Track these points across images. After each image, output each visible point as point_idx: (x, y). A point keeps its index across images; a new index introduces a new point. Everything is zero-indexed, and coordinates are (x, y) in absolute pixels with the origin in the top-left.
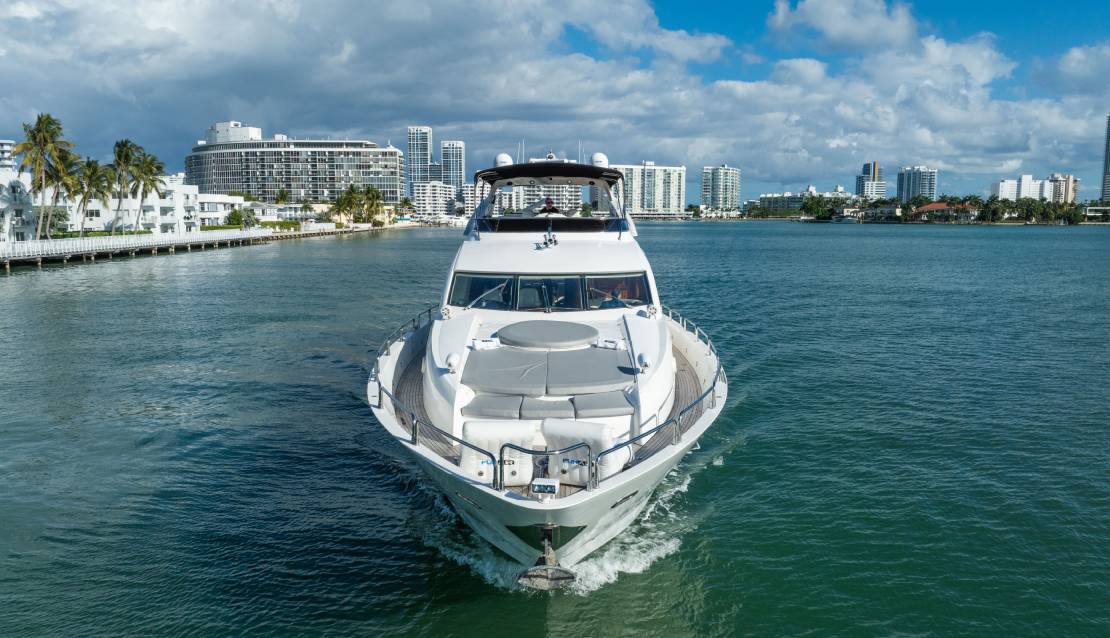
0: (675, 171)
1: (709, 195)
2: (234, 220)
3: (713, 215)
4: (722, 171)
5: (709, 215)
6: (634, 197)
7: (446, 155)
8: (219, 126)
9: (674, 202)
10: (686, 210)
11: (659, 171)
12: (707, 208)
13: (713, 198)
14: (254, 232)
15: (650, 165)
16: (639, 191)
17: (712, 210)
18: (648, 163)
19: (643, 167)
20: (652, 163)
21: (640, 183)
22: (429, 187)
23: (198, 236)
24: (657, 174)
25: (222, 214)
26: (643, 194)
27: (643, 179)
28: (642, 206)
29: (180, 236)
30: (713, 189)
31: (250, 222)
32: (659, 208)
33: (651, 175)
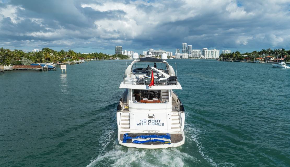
4: (225, 51)
7: (188, 48)
9: (217, 56)
32: (214, 57)
33: (213, 52)
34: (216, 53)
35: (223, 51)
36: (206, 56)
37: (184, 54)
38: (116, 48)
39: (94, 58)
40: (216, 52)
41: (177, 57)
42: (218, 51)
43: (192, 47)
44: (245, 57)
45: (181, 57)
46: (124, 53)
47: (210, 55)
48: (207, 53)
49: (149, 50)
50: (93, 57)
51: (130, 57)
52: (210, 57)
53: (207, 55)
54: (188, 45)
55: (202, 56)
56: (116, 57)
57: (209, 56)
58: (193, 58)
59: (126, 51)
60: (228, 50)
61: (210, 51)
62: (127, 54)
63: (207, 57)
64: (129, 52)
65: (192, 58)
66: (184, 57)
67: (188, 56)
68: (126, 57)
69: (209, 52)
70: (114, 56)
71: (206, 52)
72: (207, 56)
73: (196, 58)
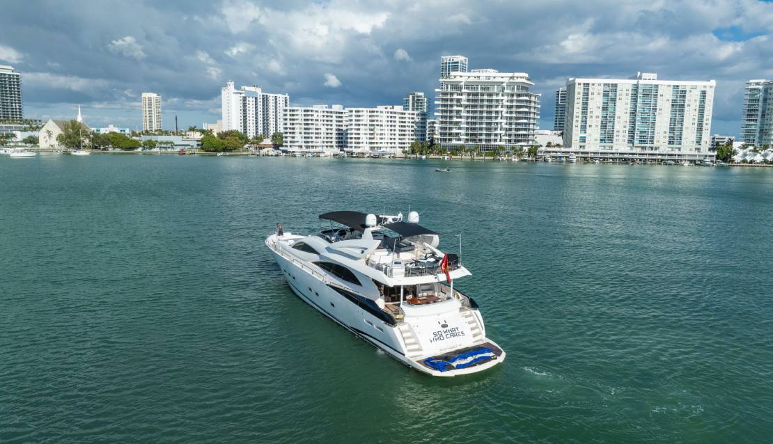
0: (695, 88)
1: (756, 127)
3: (757, 158)
5: (748, 158)
6: (617, 127)
9: (689, 135)
10: (710, 149)
11: (666, 89)
12: (744, 147)
13: (761, 131)
15: (649, 79)
16: (627, 117)
17: (755, 151)
18: (645, 75)
19: (635, 82)
20: (654, 76)
21: (629, 106)
24: (660, 92)
26: (633, 123)
27: (635, 100)
28: (631, 141)
30: (763, 116)
32: (661, 144)
33: (649, 94)
34: (678, 106)
36: (576, 134)
37: (365, 112)
40: (683, 94)
42: (701, 84)
47: (621, 125)
48: (596, 102)
52: (620, 145)
53: (595, 121)
55: (545, 137)
57: (608, 137)
58: (456, 150)
61: (625, 85)
63: (593, 146)
66: (364, 139)
69: (610, 96)
72: (594, 133)
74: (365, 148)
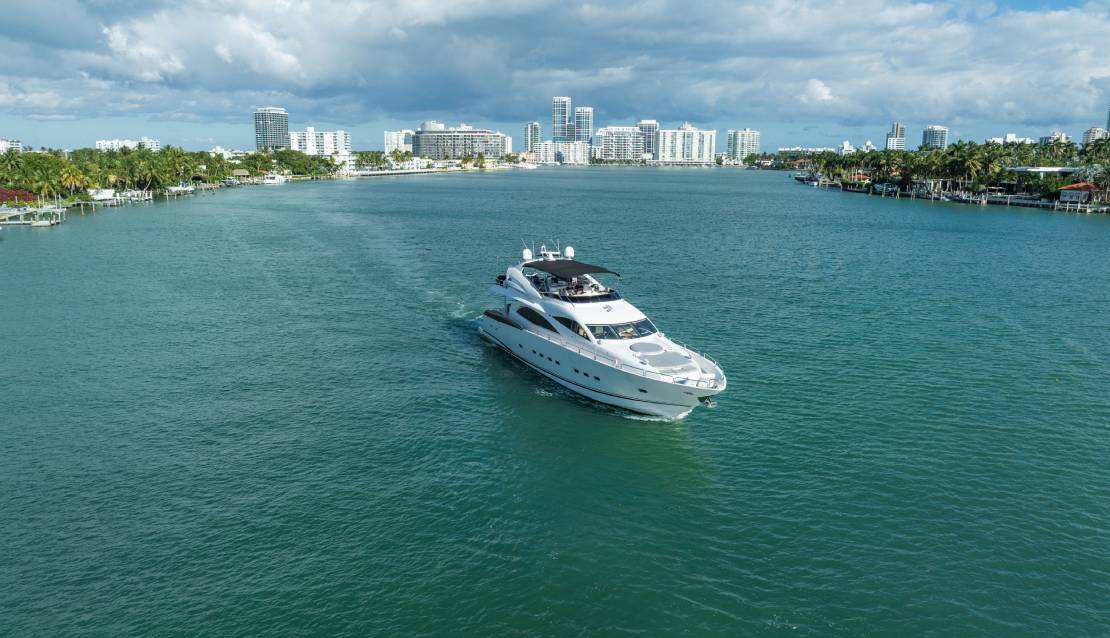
0: (708, 134)
1: (731, 150)
2: (428, 167)
3: (732, 163)
4: (740, 135)
5: (728, 163)
6: (677, 151)
7: (578, 118)
8: (427, 123)
9: (706, 153)
10: (714, 159)
11: (696, 134)
12: (727, 158)
13: (733, 151)
14: (434, 170)
16: (681, 147)
17: (731, 160)
19: (684, 131)
21: (682, 143)
22: (543, 145)
23: (420, 170)
24: (694, 136)
25: (425, 165)
26: (684, 149)
27: (684, 140)
28: (683, 156)
29: (415, 170)
30: (734, 145)
31: (433, 167)
32: (695, 158)
33: (690, 136)
34: (701, 141)
35: (731, 132)
36: (661, 155)
37: (566, 145)
38: (260, 118)
39: (120, 186)
40: (703, 136)
41: (542, 158)
42: (710, 132)
43: (591, 115)
44: (1042, 175)
45: (559, 157)
46: (302, 141)
47: (679, 150)
48: (668, 140)
49: (423, 125)
50: (112, 178)
51: (344, 163)
52: (679, 158)
53: (668, 149)
54: (574, 105)
55: (644, 153)
56: (267, 167)
57: (674, 155)
58: (612, 162)
59: (311, 129)
60: (748, 130)
61: (680, 133)
62: (320, 145)
63: (668, 159)
64: (328, 138)
65: (607, 162)
66: (571, 157)
67: (587, 157)
68: (322, 168)
69: (674, 137)
70: (255, 164)
71: (661, 135)
72: (668, 154)
73: (621, 162)
74: (572, 161)
